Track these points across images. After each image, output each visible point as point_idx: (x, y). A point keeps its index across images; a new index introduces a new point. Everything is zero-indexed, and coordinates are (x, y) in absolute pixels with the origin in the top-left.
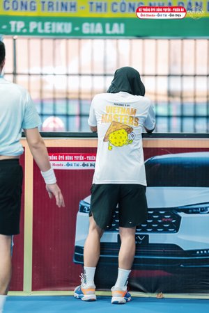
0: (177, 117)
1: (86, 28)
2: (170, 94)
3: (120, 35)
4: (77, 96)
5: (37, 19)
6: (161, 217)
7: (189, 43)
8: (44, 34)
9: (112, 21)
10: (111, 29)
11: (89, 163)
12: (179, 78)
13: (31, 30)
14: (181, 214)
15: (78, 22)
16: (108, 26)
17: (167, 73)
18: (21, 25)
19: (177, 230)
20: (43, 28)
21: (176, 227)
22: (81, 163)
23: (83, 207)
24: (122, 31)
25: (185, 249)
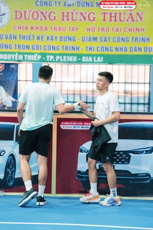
0: (129, 103)
1: (84, 59)
2: (125, 92)
3: (101, 63)
4: (79, 93)
5: (60, 55)
6: (121, 155)
7: (135, 67)
8: (63, 62)
9: (97, 56)
10: (96, 60)
11: (85, 126)
12: (130, 84)
13: (57, 60)
14: (131, 154)
15: (80, 56)
16: (95, 58)
17: (124, 82)
18: (52, 57)
19: (129, 163)
20: (63, 59)
21: (128, 161)
22: (81, 126)
23: (81, 150)
24: (102, 61)
25: (133, 172)
